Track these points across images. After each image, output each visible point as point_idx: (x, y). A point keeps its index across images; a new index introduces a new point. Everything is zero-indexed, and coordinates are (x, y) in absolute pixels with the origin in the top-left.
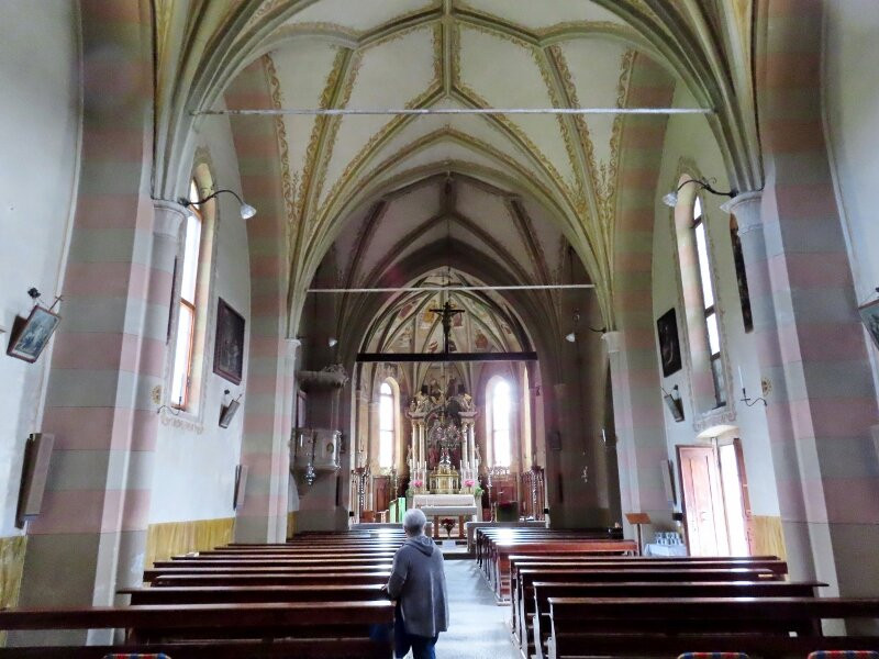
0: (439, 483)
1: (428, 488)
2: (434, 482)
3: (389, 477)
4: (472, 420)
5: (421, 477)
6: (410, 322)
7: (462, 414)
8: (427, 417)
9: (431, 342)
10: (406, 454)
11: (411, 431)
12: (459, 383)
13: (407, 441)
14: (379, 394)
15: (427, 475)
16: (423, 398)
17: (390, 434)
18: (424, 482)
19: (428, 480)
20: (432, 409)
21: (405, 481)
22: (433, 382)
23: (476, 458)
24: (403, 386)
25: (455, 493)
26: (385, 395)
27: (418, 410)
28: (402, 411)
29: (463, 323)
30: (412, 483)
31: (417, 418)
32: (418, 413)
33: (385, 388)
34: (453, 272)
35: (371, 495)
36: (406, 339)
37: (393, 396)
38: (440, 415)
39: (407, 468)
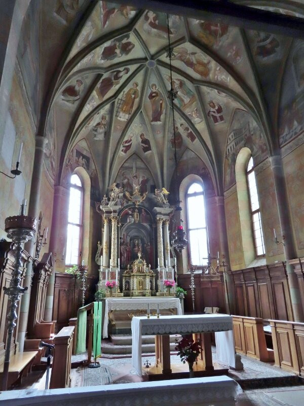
0: (135, 282)
1: (121, 291)
2: (128, 283)
3: (76, 276)
4: (167, 217)
5: (113, 277)
6: (107, 107)
7: (158, 209)
8: (121, 211)
9: (126, 139)
10: (95, 252)
11: (102, 226)
12: (151, 183)
13: (97, 237)
14: (68, 186)
15: (121, 274)
16: (117, 190)
17: (78, 229)
18: (117, 282)
19: (121, 281)
20: (125, 204)
21: (94, 281)
22: (126, 181)
23: (171, 257)
24: (94, 180)
25: (152, 295)
26: (76, 186)
27: (111, 203)
28: (93, 205)
29: (162, 117)
30: (102, 284)
31: (109, 212)
32: (111, 206)
33: (75, 180)
34: (174, 20)
35: (51, 298)
36: (101, 130)
37: (82, 189)
38: (133, 211)
39: (96, 267)
